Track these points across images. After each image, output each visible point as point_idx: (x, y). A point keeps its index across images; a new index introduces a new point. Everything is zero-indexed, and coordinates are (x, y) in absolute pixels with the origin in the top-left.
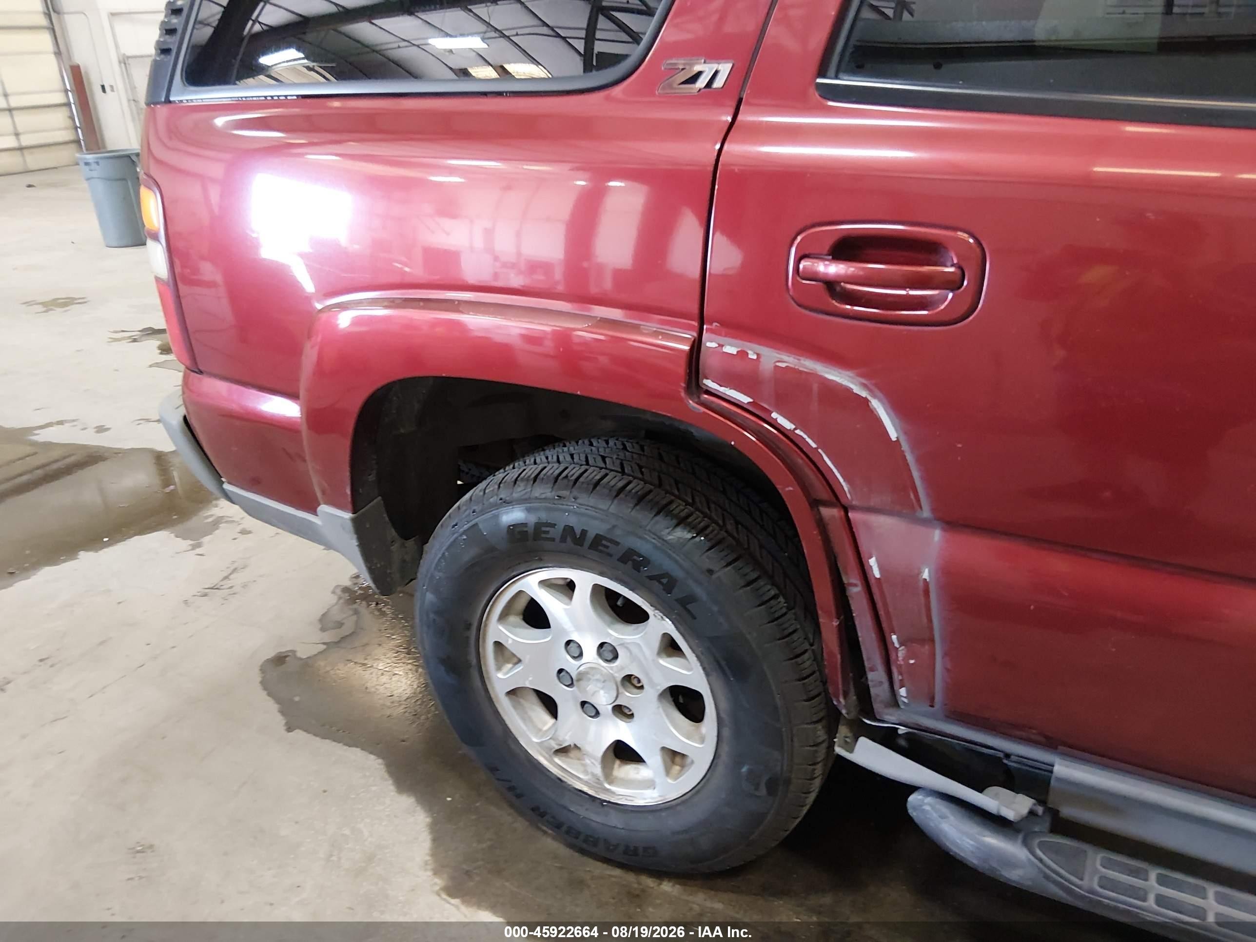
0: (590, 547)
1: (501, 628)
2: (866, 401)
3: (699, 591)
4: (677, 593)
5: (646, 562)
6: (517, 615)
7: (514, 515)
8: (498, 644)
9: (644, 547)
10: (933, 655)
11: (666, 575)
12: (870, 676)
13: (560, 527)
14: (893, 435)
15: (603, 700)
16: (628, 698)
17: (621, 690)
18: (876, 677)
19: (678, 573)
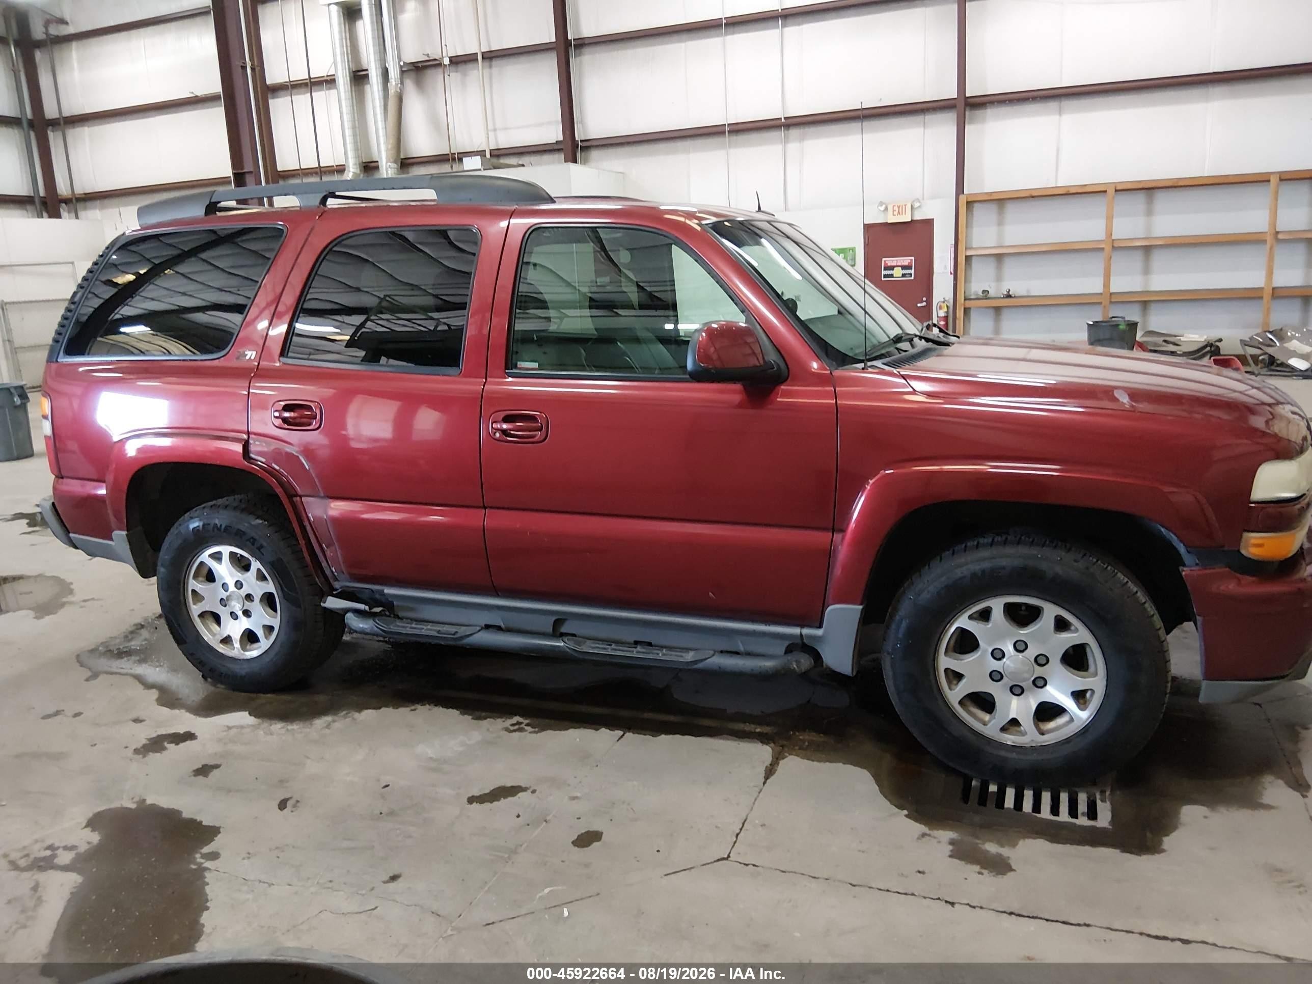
0: (224, 531)
1: (194, 582)
2: (298, 457)
3: (265, 544)
4: (257, 545)
5: (244, 533)
6: (203, 577)
7: (195, 524)
8: (194, 591)
9: (243, 527)
10: (336, 549)
11: (252, 538)
12: (323, 564)
13: (212, 526)
14: (307, 468)
15: (237, 608)
16: (248, 605)
17: (245, 601)
18: (324, 564)
19: (257, 537)
